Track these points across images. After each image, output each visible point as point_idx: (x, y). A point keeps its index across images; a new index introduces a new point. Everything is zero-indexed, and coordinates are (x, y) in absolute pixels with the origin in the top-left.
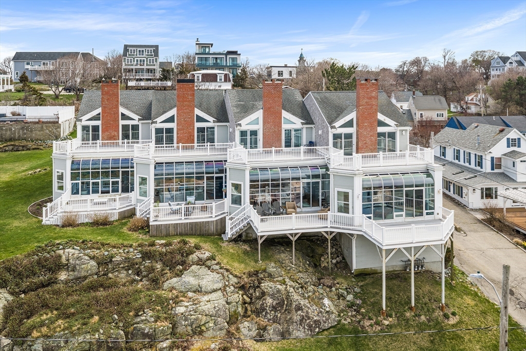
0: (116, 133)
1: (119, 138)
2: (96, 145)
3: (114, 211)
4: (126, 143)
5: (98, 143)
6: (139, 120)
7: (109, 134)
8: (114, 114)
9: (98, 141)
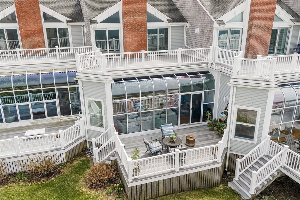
0: (40, 39)
1: (45, 45)
2: (15, 55)
3: (59, 152)
4: (57, 51)
5: (18, 52)
6: (68, 22)
7: (31, 40)
8: (34, 13)
9: (17, 50)
